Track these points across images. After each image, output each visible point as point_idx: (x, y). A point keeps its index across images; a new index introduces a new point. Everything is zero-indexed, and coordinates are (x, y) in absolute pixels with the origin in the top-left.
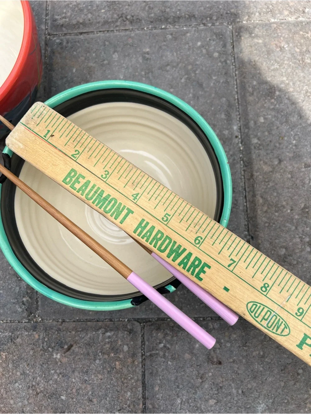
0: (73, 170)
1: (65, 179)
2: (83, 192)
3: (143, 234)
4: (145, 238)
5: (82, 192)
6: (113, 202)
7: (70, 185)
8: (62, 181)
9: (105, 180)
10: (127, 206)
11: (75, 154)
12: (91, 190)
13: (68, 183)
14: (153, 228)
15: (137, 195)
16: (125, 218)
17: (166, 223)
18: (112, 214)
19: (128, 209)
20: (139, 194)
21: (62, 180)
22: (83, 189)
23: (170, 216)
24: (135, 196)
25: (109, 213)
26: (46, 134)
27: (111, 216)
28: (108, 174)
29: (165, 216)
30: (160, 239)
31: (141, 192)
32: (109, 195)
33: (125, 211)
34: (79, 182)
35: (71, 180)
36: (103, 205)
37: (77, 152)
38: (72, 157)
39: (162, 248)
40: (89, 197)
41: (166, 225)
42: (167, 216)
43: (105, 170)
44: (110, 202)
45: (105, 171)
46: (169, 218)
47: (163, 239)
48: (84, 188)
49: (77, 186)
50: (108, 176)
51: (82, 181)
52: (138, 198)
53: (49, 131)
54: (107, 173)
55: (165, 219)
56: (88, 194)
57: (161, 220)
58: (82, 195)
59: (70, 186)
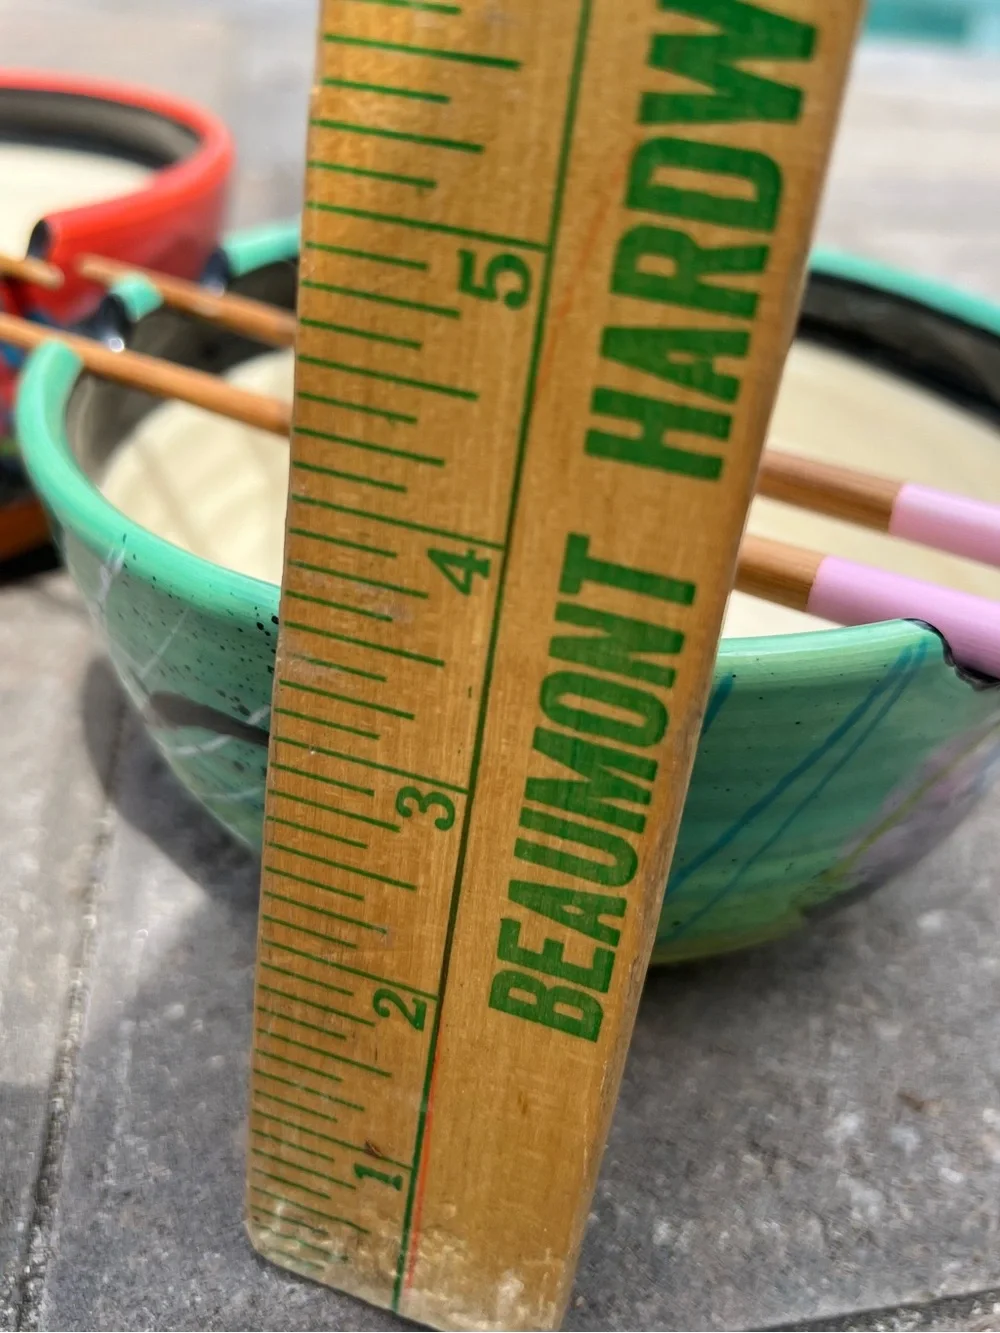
0: (498, 999)
1: (572, 1028)
2: (598, 905)
3: (698, 400)
4: (724, 365)
5: (599, 912)
6: (573, 701)
7: (592, 993)
8: (594, 1038)
9: (459, 801)
10: (553, 597)
11: (403, 1009)
12: (563, 862)
13: (593, 1009)
14: (614, 342)
15: (439, 558)
16: (643, 582)
17: (534, 261)
18: (653, 680)
19: (569, 584)
20: (433, 554)
21: (584, 1045)
22: (578, 911)
23: (467, 260)
24: (460, 575)
25: (653, 700)
26: (384, 1178)
27: (670, 678)
28: (416, 794)
29: (487, 293)
30: (675, 245)
31: (413, 545)
32: (541, 741)
33: (594, 595)
34: (553, 947)
35: (558, 994)
36: (623, 761)
37: (384, 1003)
38: (429, 1022)
39: (744, 189)
40: (611, 860)
41: (549, 249)
42: (479, 278)
43: (399, 820)
44: (584, 720)
45: (407, 813)
46: (486, 253)
47: (674, 223)
48: (570, 909)
49: (579, 949)
50: (426, 789)
51: (535, 932)
52: (461, 549)
53: (361, 1172)
54: (407, 802)
55: (509, 282)
56: (600, 874)
57: (531, 309)
58: (620, 908)
59: (605, 989)
